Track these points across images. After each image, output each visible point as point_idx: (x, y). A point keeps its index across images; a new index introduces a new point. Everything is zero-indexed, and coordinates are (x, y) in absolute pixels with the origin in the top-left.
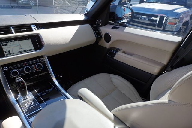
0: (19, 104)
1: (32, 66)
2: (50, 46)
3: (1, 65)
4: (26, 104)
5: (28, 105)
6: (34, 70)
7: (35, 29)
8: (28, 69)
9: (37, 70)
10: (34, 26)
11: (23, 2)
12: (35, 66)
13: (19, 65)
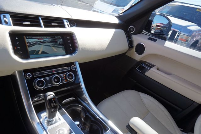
1: (62, 75)
2: (85, 51)
3: (23, 70)
6: (64, 81)
7: (68, 25)
9: (67, 81)
10: (67, 22)
12: (66, 75)
13: (46, 72)
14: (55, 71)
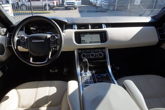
0: (81, 76)
1: (96, 53)
2: (113, 41)
3: (78, 49)
4: (85, 78)
5: (86, 78)
6: (97, 57)
7: (104, 27)
8: (92, 55)
9: (99, 57)
10: (104, 25)
11: (105, 8)
12: (98, 54)
13: (88, 51)
14: (93, 51)
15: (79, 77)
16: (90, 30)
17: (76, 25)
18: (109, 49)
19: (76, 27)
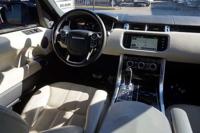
0: (120, 88)
1: (147, 64)
4: (124, 92)
5: (124, 93)
6: (147, 68)
7: (168, 30)
8: (141, 65)
9: (149, 69)
10: (168, 27)
12: (149, 65)
13: (137, 59)
14: (143, 60)
15: (116, 88)
16: (146, 32)
17: (128, 25)
18: (166, 62)
19: (127, 27)
